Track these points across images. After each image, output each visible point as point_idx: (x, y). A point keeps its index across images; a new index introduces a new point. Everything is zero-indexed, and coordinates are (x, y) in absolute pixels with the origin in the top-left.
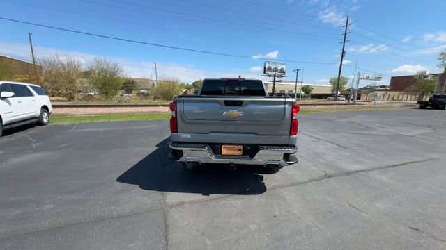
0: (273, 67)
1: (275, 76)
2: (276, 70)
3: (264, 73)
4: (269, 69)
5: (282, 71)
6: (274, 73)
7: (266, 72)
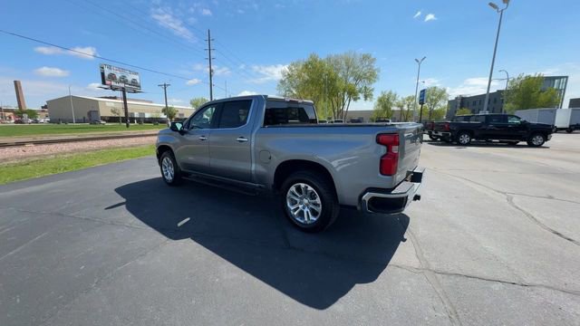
0: (118, 76)
1: (123, 90)
2: (123, 80)
3: (104, 83)
4: (112, 77)
5: (134, 83)
6: (122, 85)
7: (107, 82)
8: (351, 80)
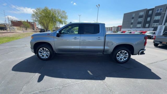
8: (60, 18)
